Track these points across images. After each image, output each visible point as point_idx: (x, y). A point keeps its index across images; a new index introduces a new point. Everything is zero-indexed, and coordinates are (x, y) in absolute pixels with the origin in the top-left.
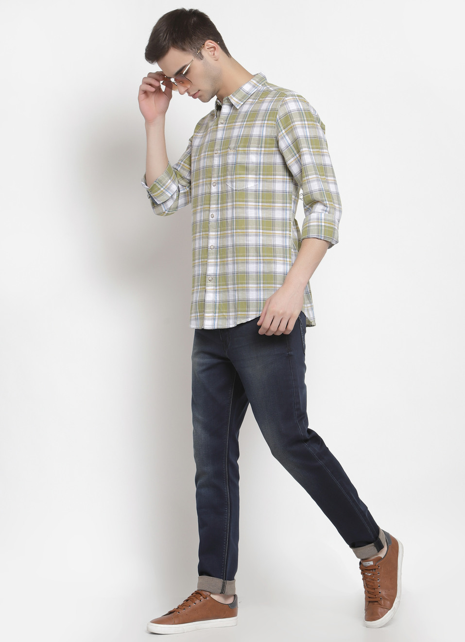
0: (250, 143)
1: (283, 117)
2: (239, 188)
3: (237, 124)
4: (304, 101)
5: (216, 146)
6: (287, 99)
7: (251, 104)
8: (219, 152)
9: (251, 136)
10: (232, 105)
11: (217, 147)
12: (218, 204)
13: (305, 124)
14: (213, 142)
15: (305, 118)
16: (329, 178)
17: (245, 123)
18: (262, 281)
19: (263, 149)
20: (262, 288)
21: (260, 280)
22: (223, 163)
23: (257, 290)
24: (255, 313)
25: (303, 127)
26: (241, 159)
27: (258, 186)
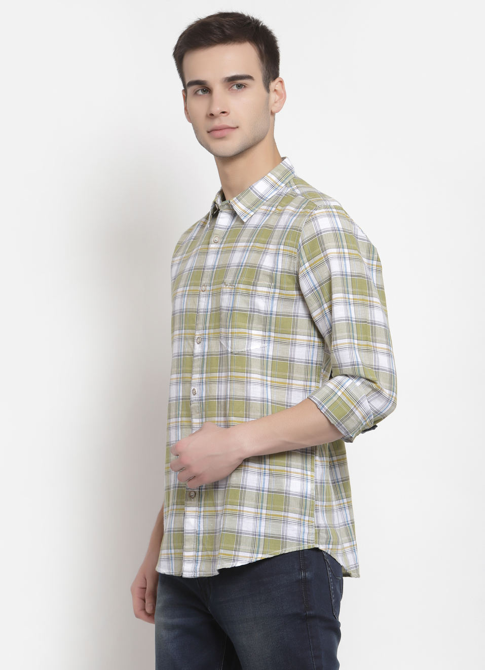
0: (257, 278)
1: (308, 240)
2: (236, 350)
3: (240, 244)
4: (344, 216)
5: (204, 278)
6: (316, 212)
7: (265, 214)
8: (208, 288)
9: (260, 267)
10: (234, 214)
11: (206, 280)
12: (202, 373)
13: (344, 253)
14: (199, 271)
15: (345, 244)
16: (378, 345)
17: (252, 244)
18: (265, 505)
19: (277, 291)
20: (264, 516)
21: (262, 502)
22: (214, 307)
23: (255, 518)
24: (249, 555)
25: (340, 258)
26: (241, 303)
27: (266, 349)
